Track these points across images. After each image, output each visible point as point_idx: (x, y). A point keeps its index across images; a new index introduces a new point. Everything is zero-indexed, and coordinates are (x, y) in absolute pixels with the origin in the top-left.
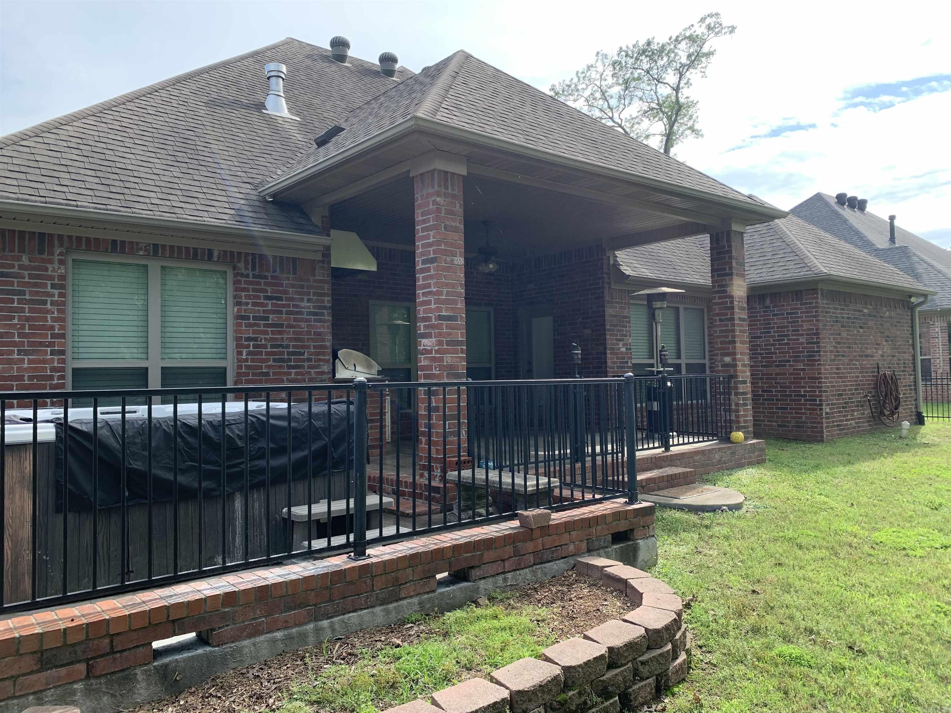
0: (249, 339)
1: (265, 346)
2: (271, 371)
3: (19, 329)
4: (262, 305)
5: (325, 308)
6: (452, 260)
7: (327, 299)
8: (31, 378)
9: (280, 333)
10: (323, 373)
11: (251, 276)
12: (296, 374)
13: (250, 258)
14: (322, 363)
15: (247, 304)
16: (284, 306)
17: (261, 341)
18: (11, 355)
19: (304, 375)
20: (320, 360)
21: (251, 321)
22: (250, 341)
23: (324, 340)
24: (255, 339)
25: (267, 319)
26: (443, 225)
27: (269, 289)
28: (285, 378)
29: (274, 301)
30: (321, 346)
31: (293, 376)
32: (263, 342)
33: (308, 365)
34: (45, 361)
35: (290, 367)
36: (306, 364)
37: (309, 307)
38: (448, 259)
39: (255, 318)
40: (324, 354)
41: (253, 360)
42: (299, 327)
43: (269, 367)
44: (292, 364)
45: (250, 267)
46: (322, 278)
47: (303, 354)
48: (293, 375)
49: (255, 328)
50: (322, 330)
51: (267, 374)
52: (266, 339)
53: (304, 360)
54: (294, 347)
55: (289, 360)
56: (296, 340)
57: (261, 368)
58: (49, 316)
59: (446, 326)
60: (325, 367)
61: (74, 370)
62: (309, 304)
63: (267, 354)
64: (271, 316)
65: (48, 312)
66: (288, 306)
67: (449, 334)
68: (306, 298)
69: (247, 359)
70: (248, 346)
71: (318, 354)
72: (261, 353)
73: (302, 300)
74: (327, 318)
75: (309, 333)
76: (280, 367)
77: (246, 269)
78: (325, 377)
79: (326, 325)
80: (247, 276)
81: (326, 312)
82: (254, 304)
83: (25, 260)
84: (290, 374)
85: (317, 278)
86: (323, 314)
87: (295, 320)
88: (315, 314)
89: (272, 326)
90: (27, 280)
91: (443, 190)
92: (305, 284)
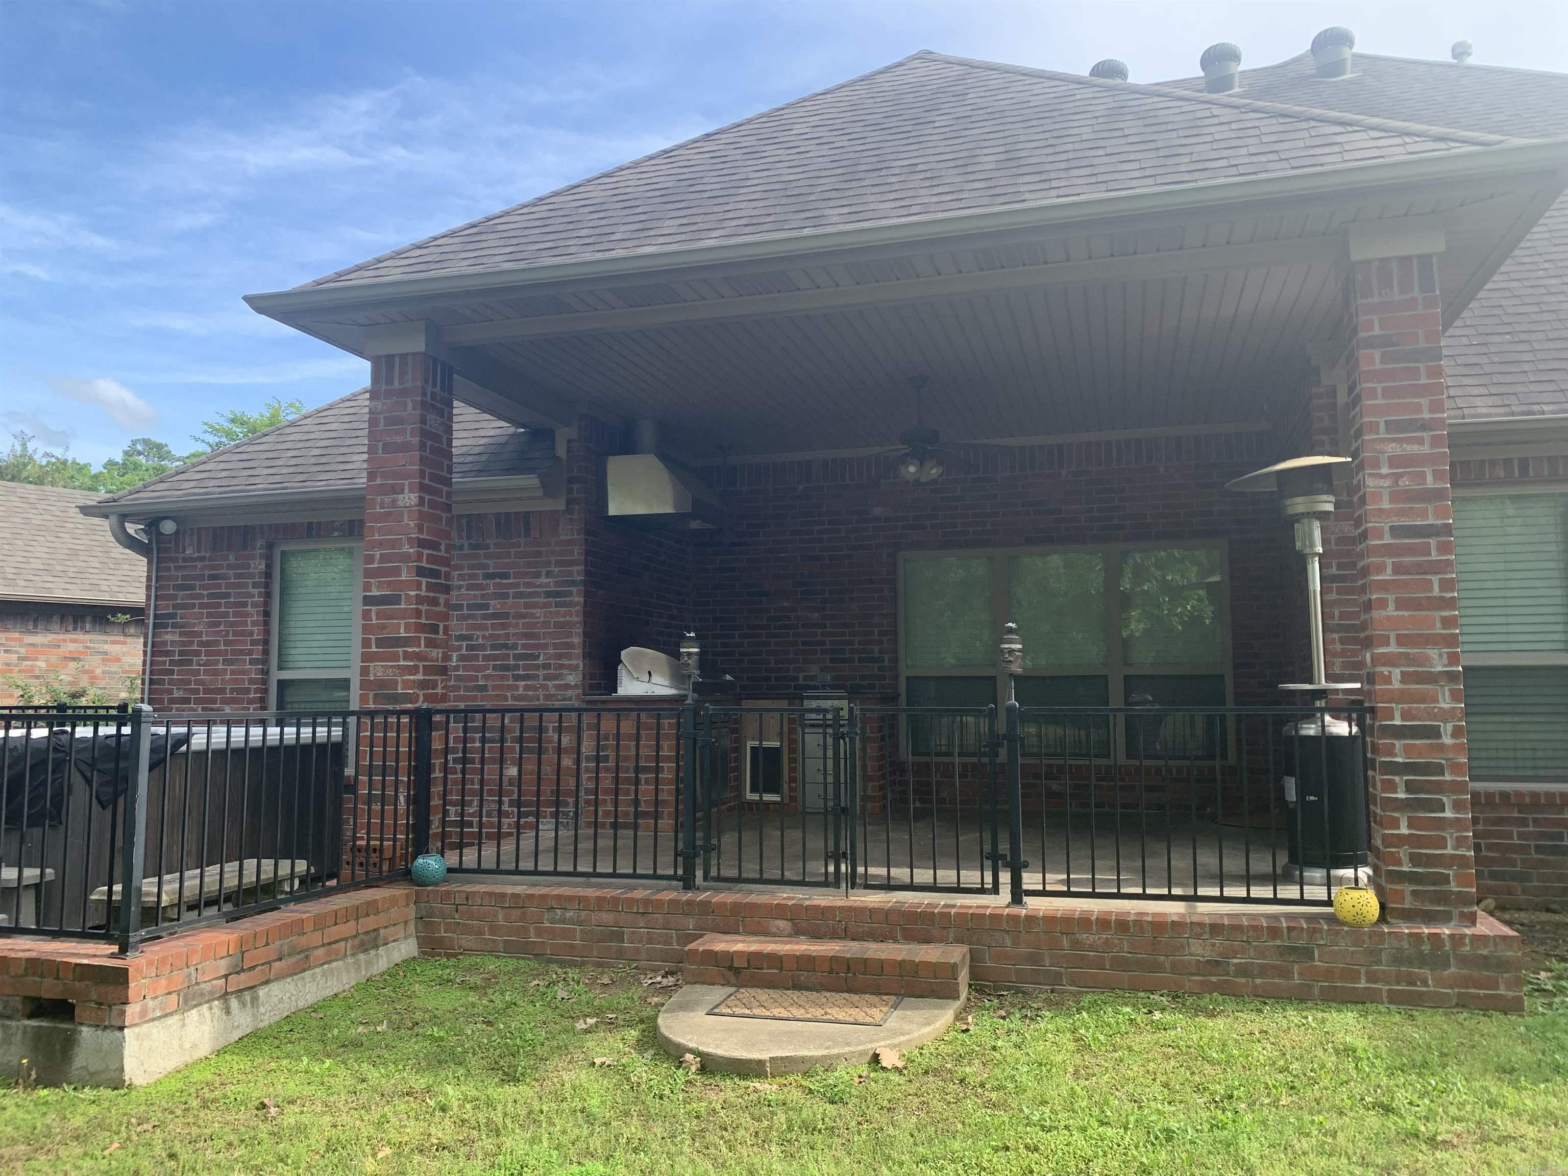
0: (461, 638)
1: (482, 647)
2: (490, 683)
3: (224, 636)
4: (480, 587)
5: (573, 583)
6: (394, 501)
7: (576, 568)
8: (232, 691)
9: (503, 626)
10: (567, 687)
11: (466, 546)
12: (527, 688)
13: (464, 521)
14: (565, 672)
15: (460, 587)
16: (509, 586)
17: (477, 640)
18: (217, 665)
19: (536, 689)
20: (562, 666)
21: (465, 612)
22: (463, 640)
23: (569, 635)
24: (469, 638)
25: (486, 607)
26: (381, 444)
27: (490, 562)
28: (509, 694)
29: (498, 580)
30: (567, 643)
31: (521, 691)
32: (480, 641)
33: (544, 675)
34: (244, 672)
35: (517, 678)
36: (541, 673)
37: (548, 584)
38: (388, 499)
39: (469, 607)
40: (569, 656)
41: (465, 668)
42: (533, 616)
43: (486, 677)
44: (521, 672)
45: (464, 534)
46: (570, 537)
47: (537, 657)
48: (521, 689)
49: (470, 621)
50: (568, 618)
51: (484, 688)
52: (484, 637)
53: (537, 667)
54: (524, 646)
55: (517, 667)
56: (527, 636)
57: (476, 679)
58: (249, 620)
59: (377, 615)
60: (570, 678)
61: (279, 681)
62: (548, 580)
63: (486, 658)
64: (492, 602)
65: (247, 615)
66: (517, 585)
67: (383, 627)
68: (544, 571)
69: (458, 666)
70: (459, 648)
71: (560, 656)
72: (476, 657)
73: (537, 575)
74: (577, 599)
75: (546, 624)
76: (502, 678)
77: (460, 537)
78: (570, 693)
79: (573, 610)
80: (461, 548)
81: (574, 589)
82: (470, 587)
83: (232, 559)
84: (516, 688)
85: (563, 537)
86: (570, 594)
87: (527, 606)
88: (558, 594)
89: (494, 616)
90: (232, 581)
91: (384, 387)
92: (543, 549)
